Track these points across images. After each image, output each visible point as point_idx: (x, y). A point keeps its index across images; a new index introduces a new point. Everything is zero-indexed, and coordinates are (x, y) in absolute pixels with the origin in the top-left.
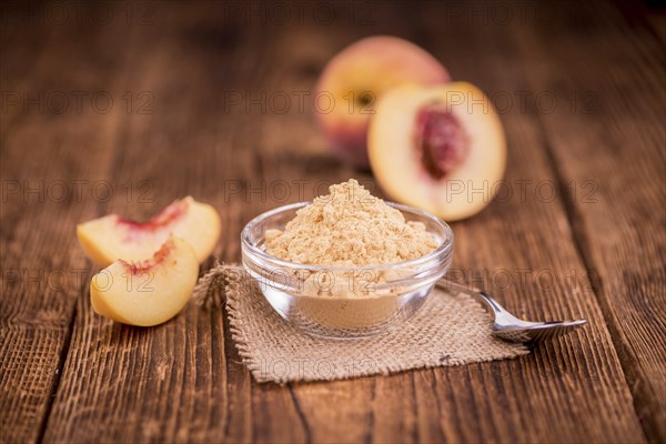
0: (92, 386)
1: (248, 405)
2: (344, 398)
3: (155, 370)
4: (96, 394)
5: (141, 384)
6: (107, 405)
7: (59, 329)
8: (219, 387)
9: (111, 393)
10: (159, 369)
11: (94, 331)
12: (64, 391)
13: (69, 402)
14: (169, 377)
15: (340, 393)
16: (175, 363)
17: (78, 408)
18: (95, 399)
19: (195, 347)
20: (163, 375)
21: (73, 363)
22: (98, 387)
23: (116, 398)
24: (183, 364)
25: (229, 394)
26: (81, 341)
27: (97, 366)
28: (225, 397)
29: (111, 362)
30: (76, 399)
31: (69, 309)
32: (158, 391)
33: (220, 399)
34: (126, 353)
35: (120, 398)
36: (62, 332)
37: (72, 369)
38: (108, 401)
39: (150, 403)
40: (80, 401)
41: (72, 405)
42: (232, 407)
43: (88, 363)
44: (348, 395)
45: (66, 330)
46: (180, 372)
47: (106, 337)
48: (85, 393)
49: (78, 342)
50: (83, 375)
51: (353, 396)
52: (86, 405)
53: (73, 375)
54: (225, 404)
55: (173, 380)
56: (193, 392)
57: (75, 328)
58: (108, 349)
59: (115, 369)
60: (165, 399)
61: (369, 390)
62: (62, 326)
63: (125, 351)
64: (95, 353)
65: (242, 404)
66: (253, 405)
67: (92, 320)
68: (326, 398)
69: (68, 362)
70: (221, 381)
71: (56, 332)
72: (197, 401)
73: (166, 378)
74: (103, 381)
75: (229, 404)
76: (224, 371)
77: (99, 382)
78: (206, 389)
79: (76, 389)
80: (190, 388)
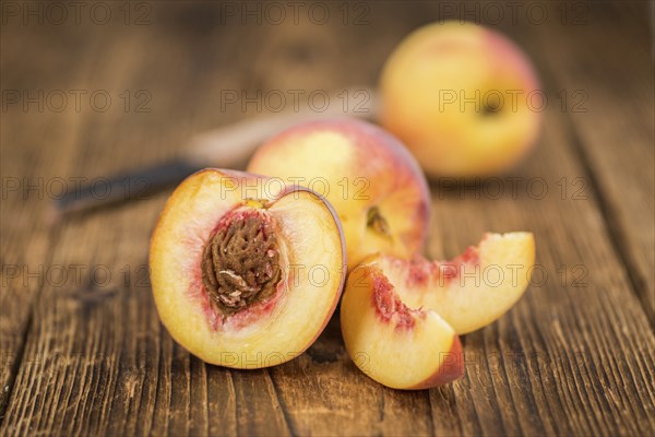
0: (48, 407)
1: (233, 427)
2: (347, 418)
3: (123, 386)
4: (52, 416)
5: (106, 402)
6: (65, 428)
7: (11, 339)
8: (200, 406)
9: (70, 414)
10: (128, 384)
12: (14, 411)
13: (19, 424)
14: (140, 394)
15: (343, 412)
16: (146, 377)
17: (29, 431)
18: (51, 421)
19: (170, 359)
20: (133, 391)
22: (55, 407)
23: (76, 419)
24: (155, 379)
25: (210, 415)
26: (36, 352)
27: (53, 382)
28: (206, 418)
29: (72, 377)
30: (28, 421)
32: (126, 410)
34: (89, 367)
35: (81, 420)
36: (15, 343)
37: (25, 385)
38: (66, 423)
39: (116, 425)
40: (32, 423)
41: (23, 428)
42: (213, 430)
43: (43, 379)
44: (352, 416)
45: (19, 340)
46: (152, 388)
47: (66, 349)
48: (40, 413)
49: (32, 353)
50: (37, 392)
51: (358, 416)
52: (39, 429)
53: (26, 392)
54: (206, 426)
56: (168, 413)
58: (67, 361)
59: (76, 384)
60: (133, 420)
61: (376, 409)
62: (14, 336)
63: (87, 363)
64: (52, 365)
65: (225, 426)
66: (239, 427)
67: (51, 328)
68: (325, 418)
69: (19, 378)
70: (201, 399)
71: (8, 344)
72: (171, 423)
73: (135, 395)
74: (60, 400)
76: (205, 387)
77: (56, 400)
78: (183, 409)
79: (28, 409)
80: (164, 408)
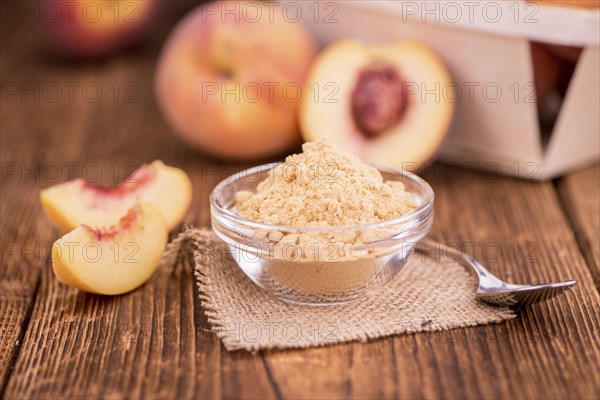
11: (58, 301)
21: (35, 332)
31: (33, 279)
33: (188, 369)
55: (139, 350)
57: (38, 298)
75: (198, 373)
